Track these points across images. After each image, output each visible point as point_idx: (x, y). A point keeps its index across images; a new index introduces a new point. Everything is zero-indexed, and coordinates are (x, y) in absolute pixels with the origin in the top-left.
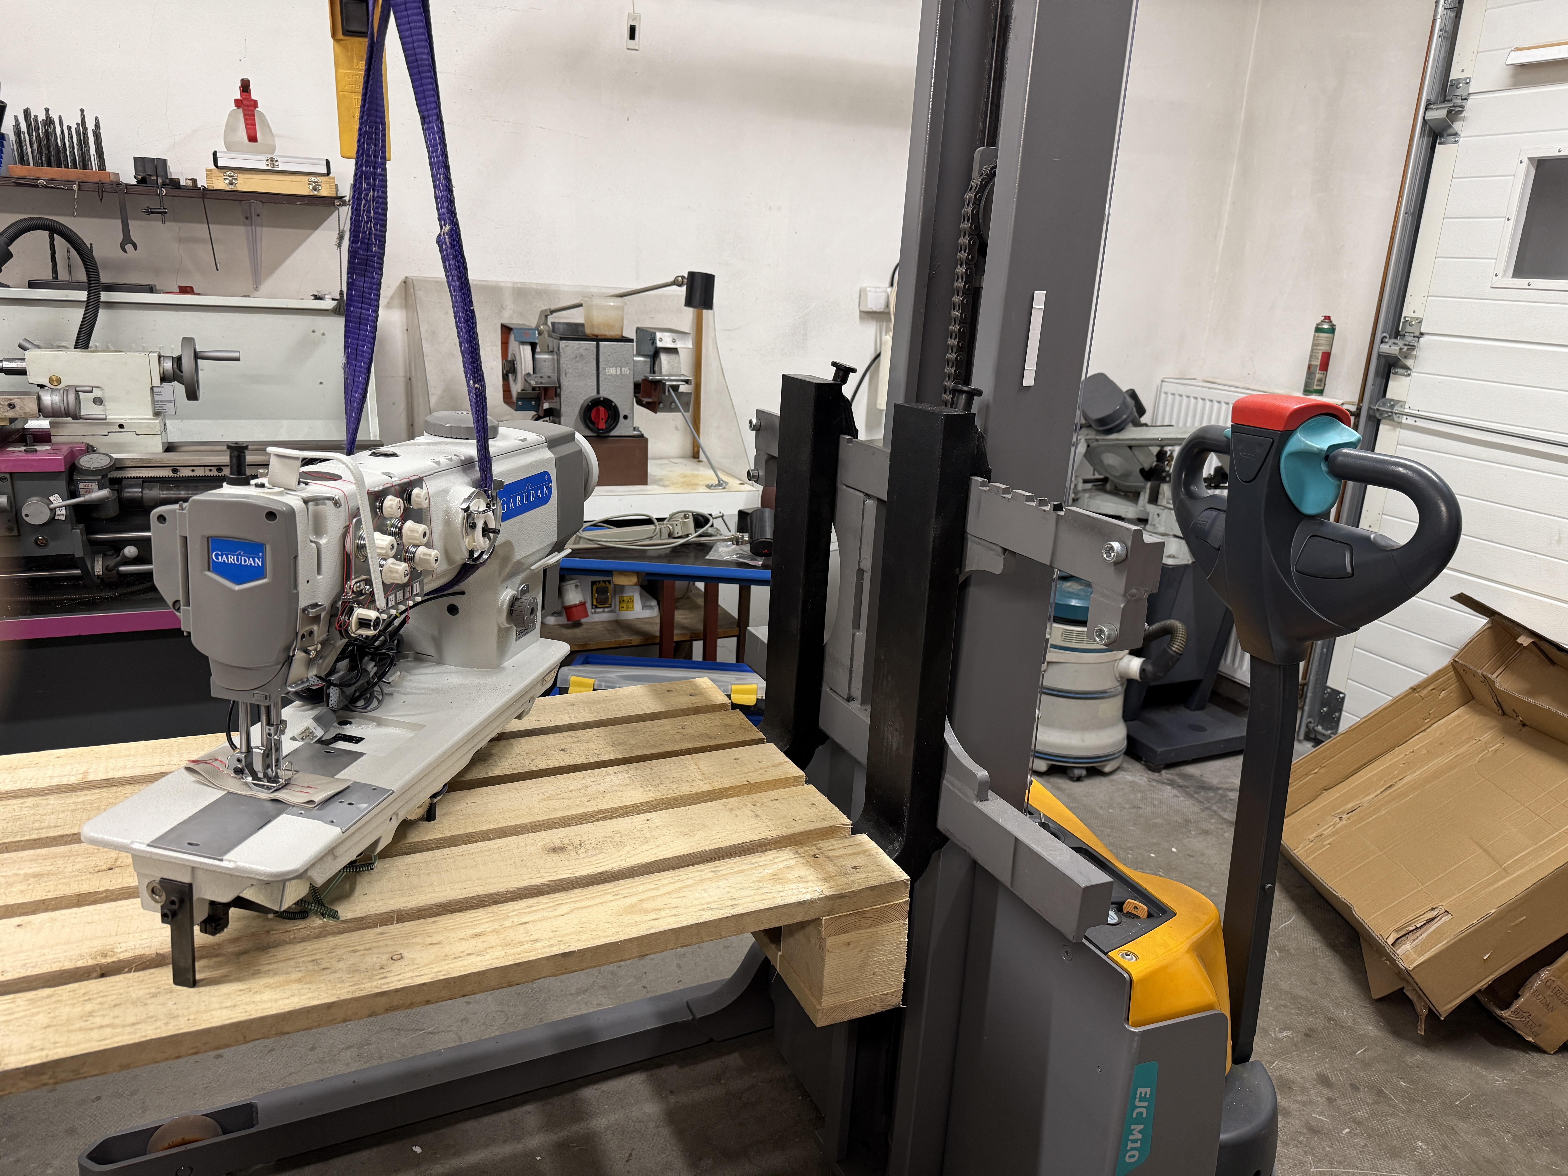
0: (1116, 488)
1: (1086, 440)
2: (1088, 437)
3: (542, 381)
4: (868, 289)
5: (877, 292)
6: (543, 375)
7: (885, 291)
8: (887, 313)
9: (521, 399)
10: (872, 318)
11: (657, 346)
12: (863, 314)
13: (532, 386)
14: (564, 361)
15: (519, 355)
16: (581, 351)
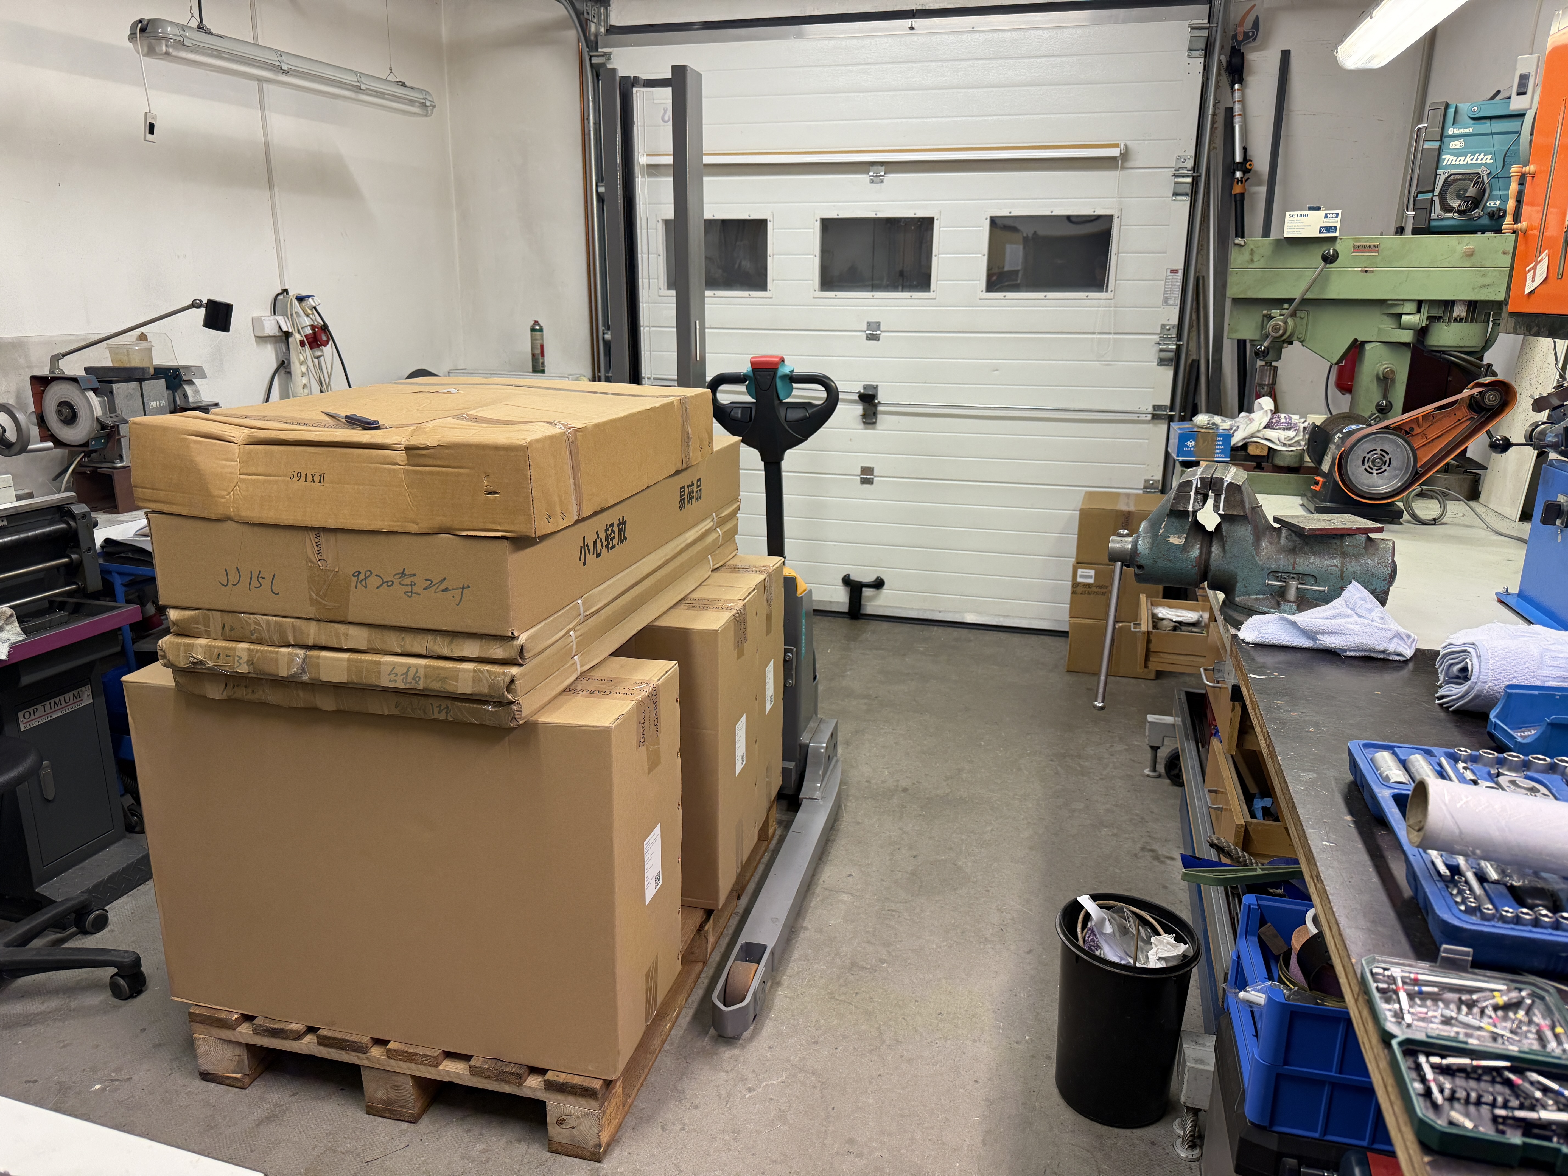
3: (115, 420)
4: (263, 318)
5: (269, 320)
6: (111, 415)
7: (275, 319)
8: (279, 336)
9: (94, 439)
10: (266, 342)
11: (181, 380)
12: (258, 339)
13: (103, 426)
14: (119, 402)
15: (84, 401)
16: (130, 391)
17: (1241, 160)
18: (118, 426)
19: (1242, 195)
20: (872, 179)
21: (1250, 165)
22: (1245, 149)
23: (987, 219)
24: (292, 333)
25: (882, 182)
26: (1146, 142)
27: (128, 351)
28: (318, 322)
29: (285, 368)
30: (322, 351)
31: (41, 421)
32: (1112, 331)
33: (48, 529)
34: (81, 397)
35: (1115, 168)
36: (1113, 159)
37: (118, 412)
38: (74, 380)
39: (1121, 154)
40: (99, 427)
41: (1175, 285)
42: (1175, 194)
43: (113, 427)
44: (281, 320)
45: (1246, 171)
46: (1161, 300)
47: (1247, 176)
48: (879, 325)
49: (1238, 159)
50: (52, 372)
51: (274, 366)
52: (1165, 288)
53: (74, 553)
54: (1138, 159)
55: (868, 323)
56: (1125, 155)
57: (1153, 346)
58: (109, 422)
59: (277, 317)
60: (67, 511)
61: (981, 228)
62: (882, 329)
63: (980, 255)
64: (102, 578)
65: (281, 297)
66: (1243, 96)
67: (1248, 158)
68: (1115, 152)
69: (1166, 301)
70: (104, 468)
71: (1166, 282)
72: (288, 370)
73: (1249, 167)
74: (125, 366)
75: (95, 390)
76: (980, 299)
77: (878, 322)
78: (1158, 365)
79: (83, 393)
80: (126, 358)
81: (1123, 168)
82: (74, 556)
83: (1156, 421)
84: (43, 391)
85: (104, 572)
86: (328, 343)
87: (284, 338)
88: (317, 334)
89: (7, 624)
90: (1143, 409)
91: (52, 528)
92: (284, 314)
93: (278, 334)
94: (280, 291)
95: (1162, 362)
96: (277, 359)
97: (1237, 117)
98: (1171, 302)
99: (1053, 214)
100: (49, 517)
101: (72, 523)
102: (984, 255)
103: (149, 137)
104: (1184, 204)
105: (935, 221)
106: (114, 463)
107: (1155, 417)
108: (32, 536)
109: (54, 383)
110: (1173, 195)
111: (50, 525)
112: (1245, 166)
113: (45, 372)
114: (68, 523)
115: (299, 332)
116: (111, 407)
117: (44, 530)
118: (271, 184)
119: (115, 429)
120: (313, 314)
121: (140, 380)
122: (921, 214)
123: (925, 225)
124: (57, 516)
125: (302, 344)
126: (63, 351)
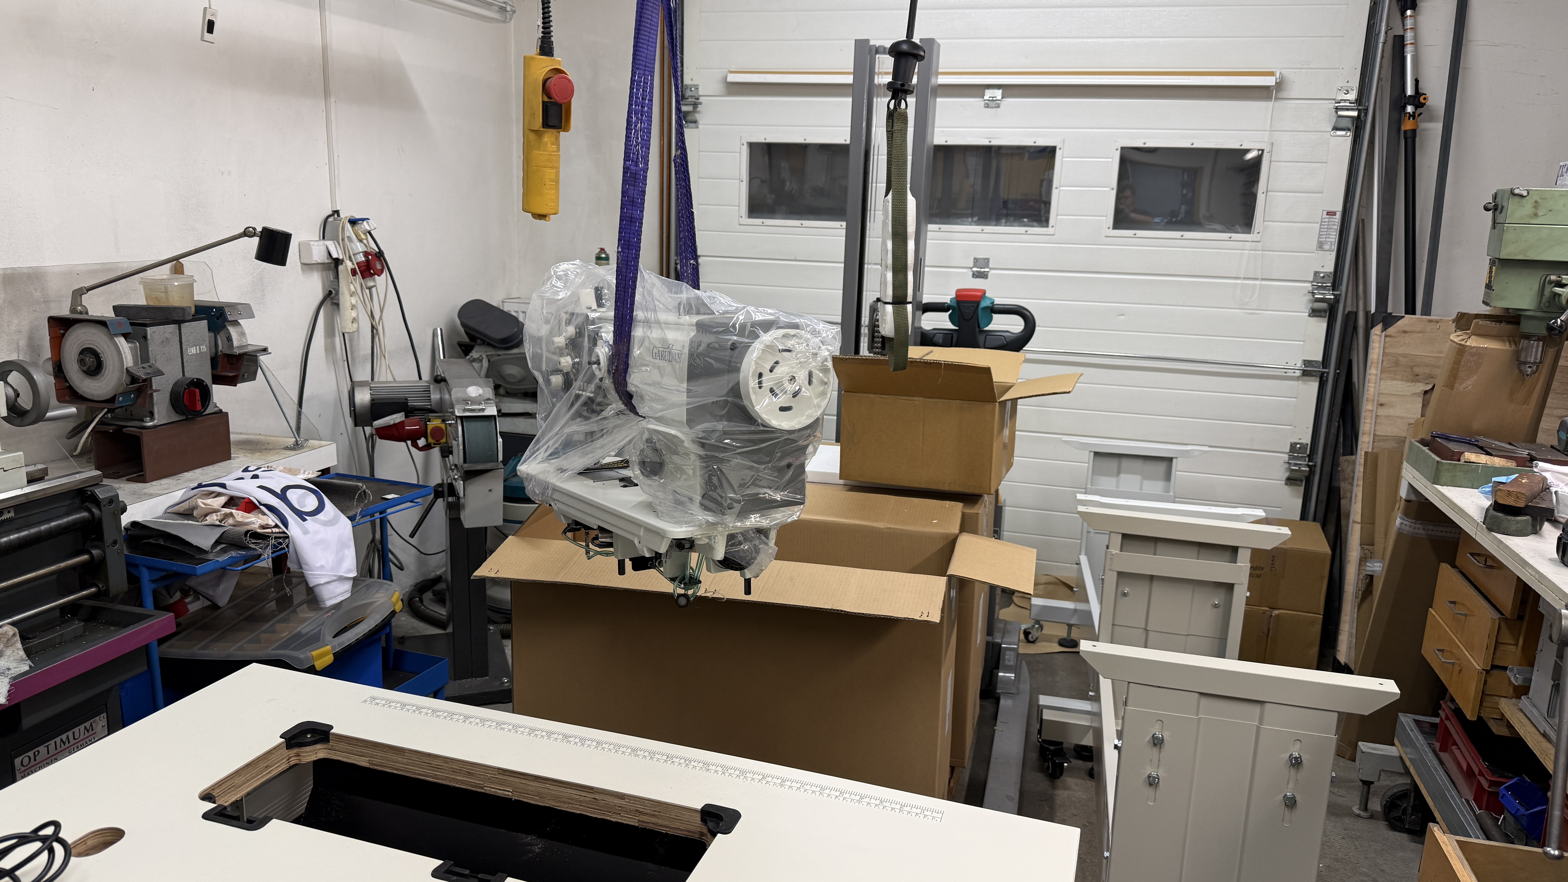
0: (507, 392)
1: (487, 356)
2: (488, 354)
3: (148, 372)
4: (312, 243)
5: (318, 245)
6: (143, 365)
7: (324, 244)
8: (328, 263)
9: (121, 394)
10: (312, 269)
11: (226, 320)
12: (304, 266)
13: (134, 379)
14: (153, 348)
15: (113, 348)
16: (167, 335)
17: (1413, 94)
18: (151, 379)
19: (1414, 132)
20: (987, 104)
21: (1425, 99)
22: (1417, 82)
23: (1117, 150)
24: (343, 261)
25: (998, 107)
26: (1304, 70)
27: (166, 288)
28: (371, 248)
29: (332, 299)
30: (374, 280)
31: (59, 371)
32: (1260, 277)
33: (65, 520)
34: (110, 344)
35: (1268, 98)
36: (1267, 88)
37: (152, 361)
38: (102, 323)
39: (1276, 83)
40: (129, 380)
41: (1331, 229)
42: (1336, 128)
43: (145, 380)
44: (331, 245)
45: (1419, 105)
46: (1315, 244)
47: (1419, 110)
48: (988, 262)
49: (1410, 91)
50: (73, 310)
51: (320, 296)
52: (1320, 231)
53: (96, 547)
54: (1294, 90)
55: (975, 259)
56: (1280, 85)
57: (1305, 295)
58: (141, 374)
59: (326, 242)
60: (90, 495)
61: (1111, 160)
62: (990, 266)
63: (1108, 189)
64: (128, 572)
65: (331, 219)
66: (1415, 23)
67: (1420, 91)
68: (1270, 81)
69: (1320, 246)
70: (131, 427)
71: (1321, 225)
72: (335, 301)
73: (1424, 102)
74: (162, 304)
75: (126, 336)
76: (1106, 237)
77: (986, 259)
78: (1309, 316)
79: (112, 339)
80: (163, 295)
81: (1277, 99)
82: (95, 552)
83: (1306, 378)
84: (63, 335)
85: (130, 565)
86: (382, 272)
87: (333, 265)
88: (372, 263)
89: (7, 647)
90: (1291, 365)
91: (70, 518)
92: (335, 238)
93: (327, 261)
94: (330, 213)
95: (1315, 313)
96: (324, 288)
97: (1409, 46)
98: (1326, 247)
99: (1193, 146)
100: (67, 503)
101: (95, 511)
102: (1113, 189)
103: (207, 36)
104: (1344, 140)
105: (1058, 151)
106: (142, 421)
107: (1305, 374)
108: (45, 530)
109: (77, 325)
110: (1333, 130)
111: (68, 514)
112: (1418, 99)
113: (64, 311)
114: (90, 511)
115: (351, 260)
116: (144, 356)
117: (60, 522)
118: (327, 94)
119: (148, 382)
120: (367, 239)
121: (179, 322)
122: (1042, 142)
123: (1048, 153)
124: (77, 501)
125: (354, 272)
126: (87, 284)
